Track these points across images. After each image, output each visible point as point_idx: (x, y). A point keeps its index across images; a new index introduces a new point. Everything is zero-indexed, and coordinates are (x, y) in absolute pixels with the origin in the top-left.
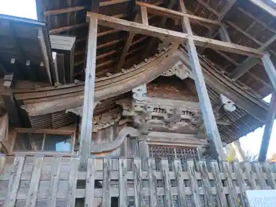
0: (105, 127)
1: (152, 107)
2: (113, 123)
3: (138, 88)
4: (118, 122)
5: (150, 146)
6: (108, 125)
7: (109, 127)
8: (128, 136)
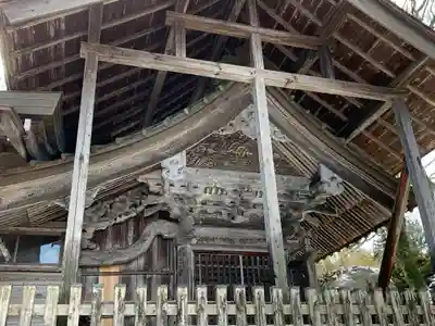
0: (119, 220)
1: (202, 187)
2: (135, 214)
3: (170, 159)
4: (142, 212)
5: (196, 252)
6: (124, 218)
7: (127, 221)
8: (159, 236)
